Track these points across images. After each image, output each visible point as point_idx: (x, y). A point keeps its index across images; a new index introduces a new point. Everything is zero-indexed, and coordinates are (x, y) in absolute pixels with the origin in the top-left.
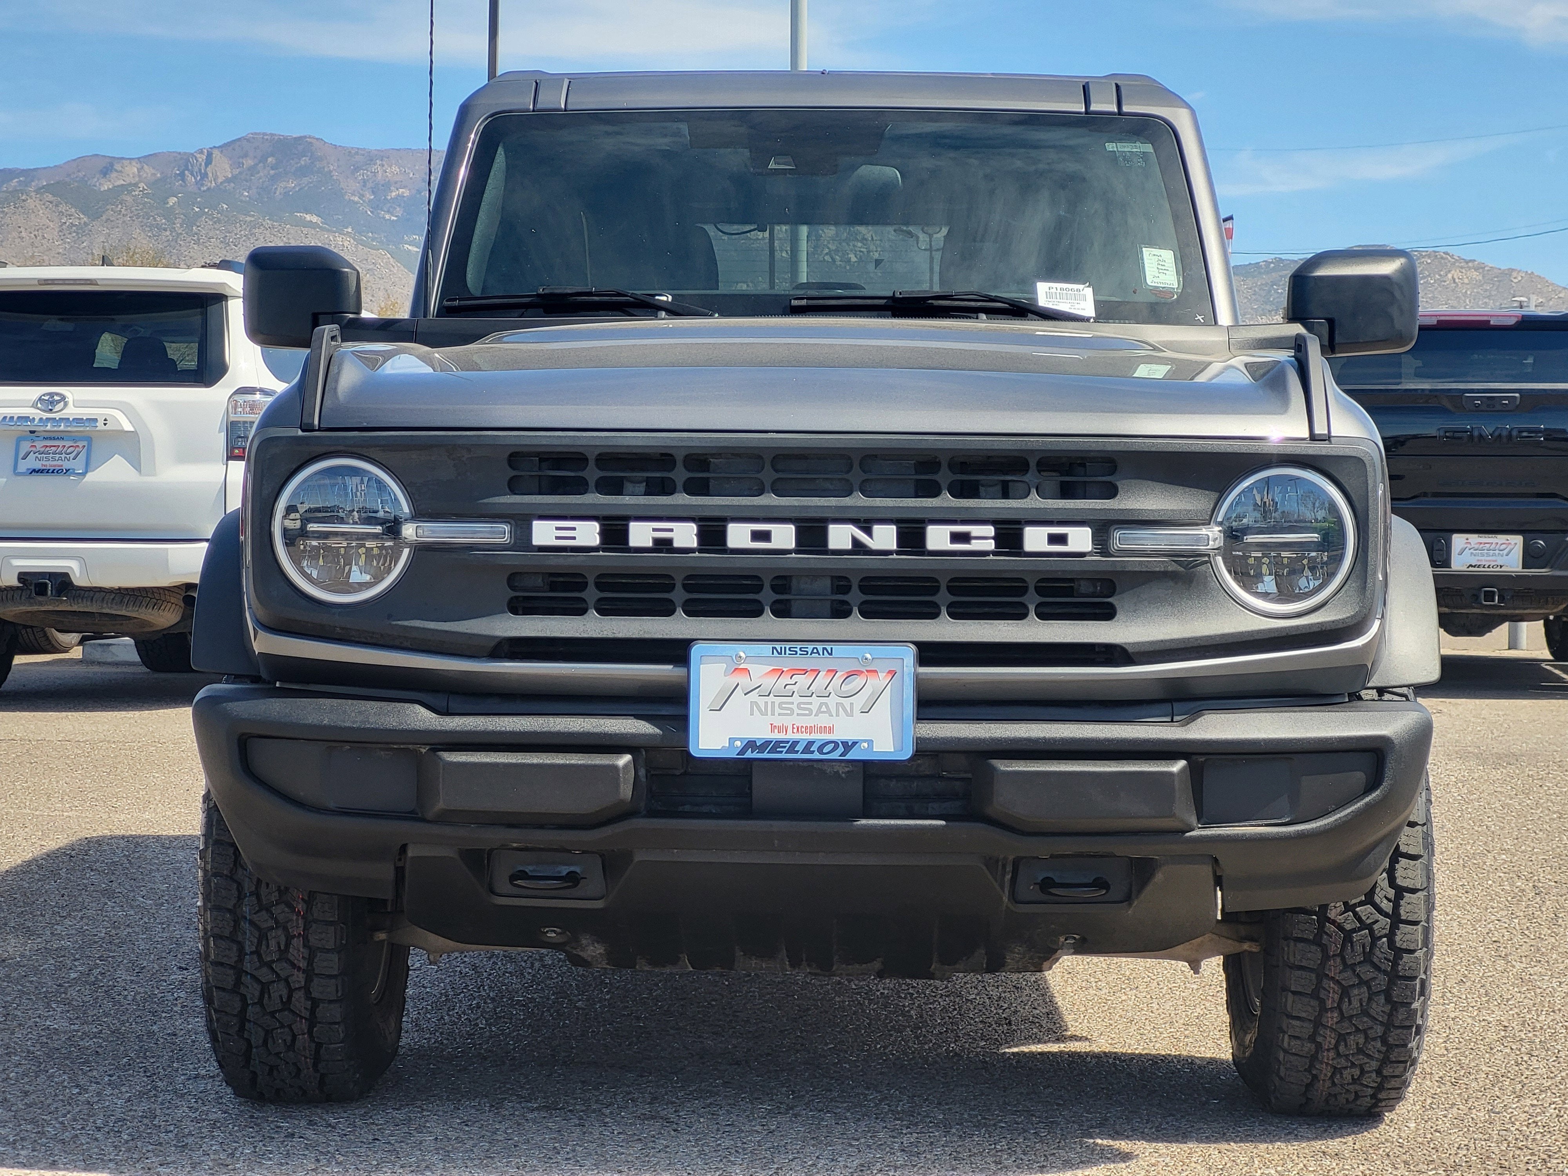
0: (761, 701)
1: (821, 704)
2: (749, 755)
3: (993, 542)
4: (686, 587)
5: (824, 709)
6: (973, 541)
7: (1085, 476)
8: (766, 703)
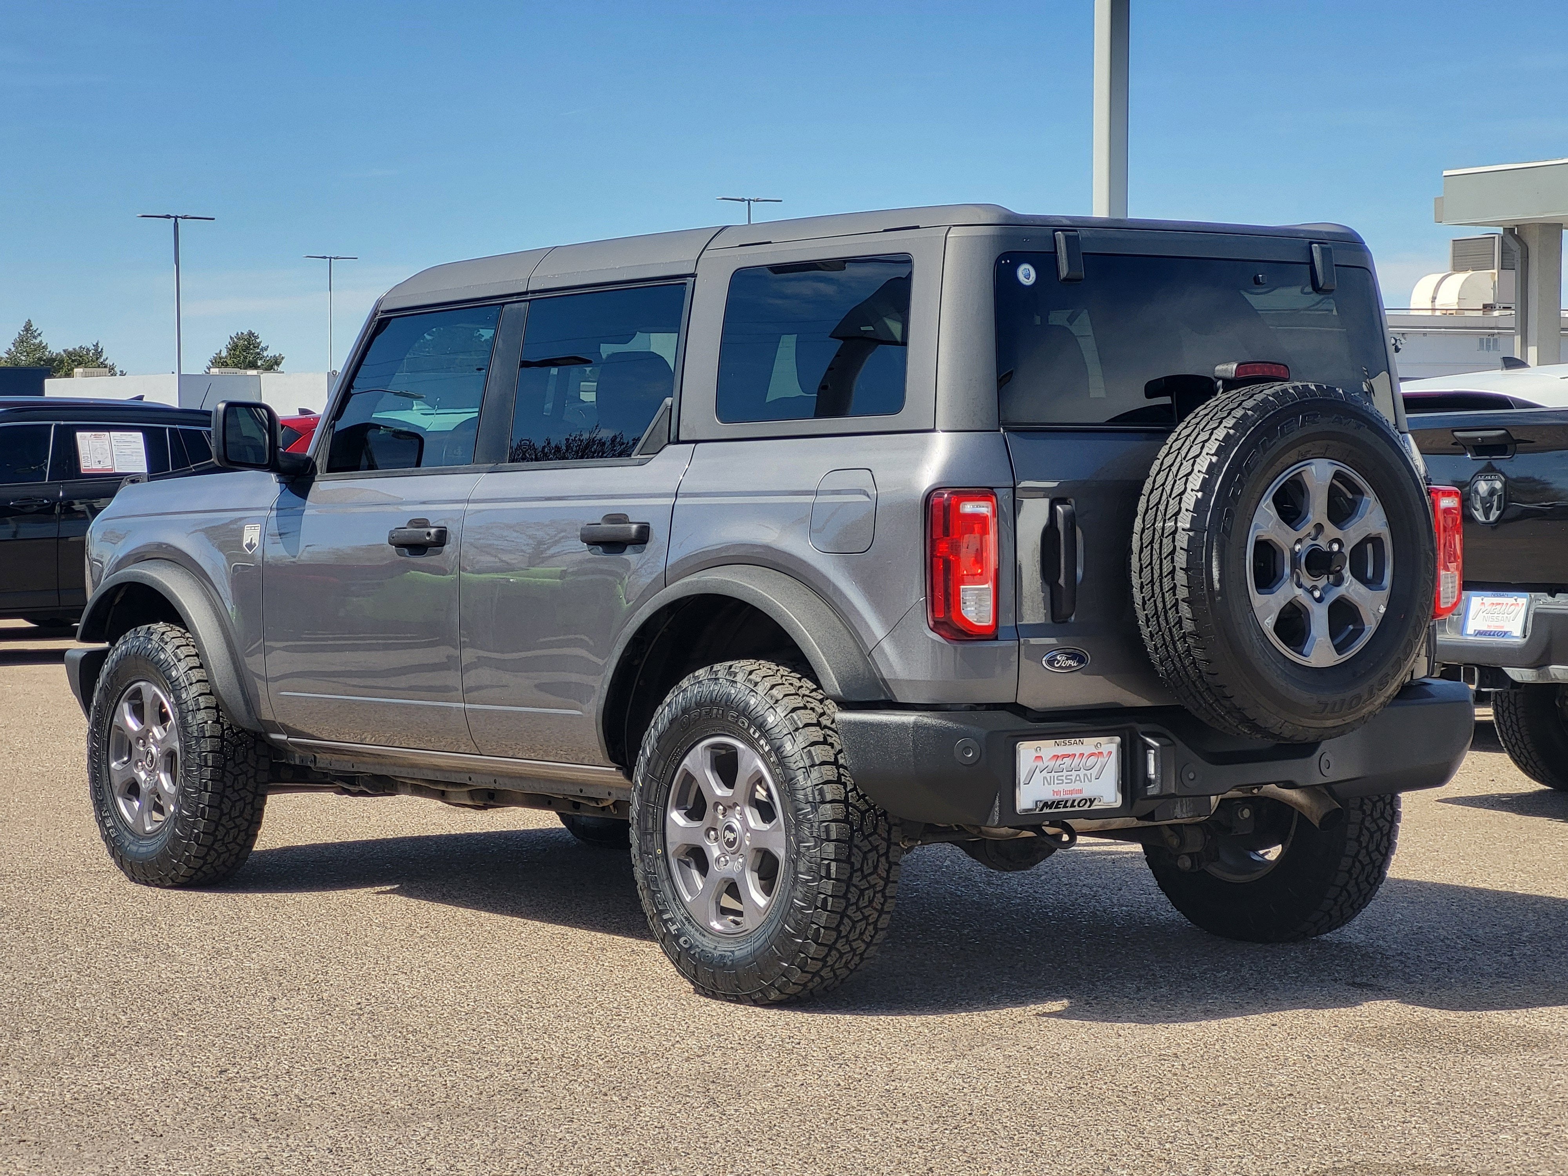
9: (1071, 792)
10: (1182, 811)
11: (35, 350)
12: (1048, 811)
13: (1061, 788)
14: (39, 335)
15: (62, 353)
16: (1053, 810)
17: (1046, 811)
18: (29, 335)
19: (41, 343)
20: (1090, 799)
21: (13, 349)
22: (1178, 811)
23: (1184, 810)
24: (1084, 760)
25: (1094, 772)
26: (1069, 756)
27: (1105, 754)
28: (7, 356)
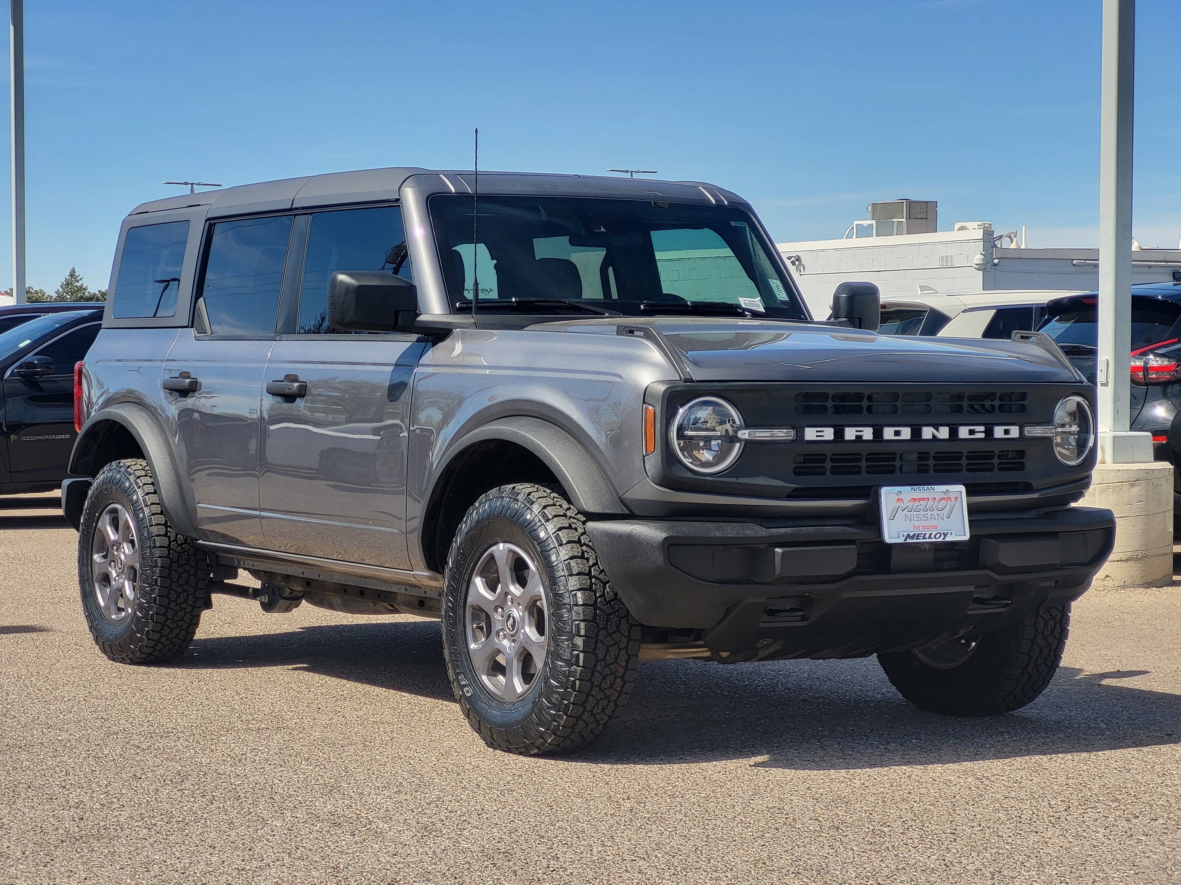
0: (909, 514)
1: (932, 514)
2: (908, 541)
3: (984, 434)
4: (867, 460)
5: (933, 517)
6: (976, 434)
7: (1010, 401)
8: (911, 515)
11: (78, 291)
14: (81, 279)
15: (97, 293)
18: (73, 279)
19: (82, 285)
21: (61, 290)
28: (56, 295)
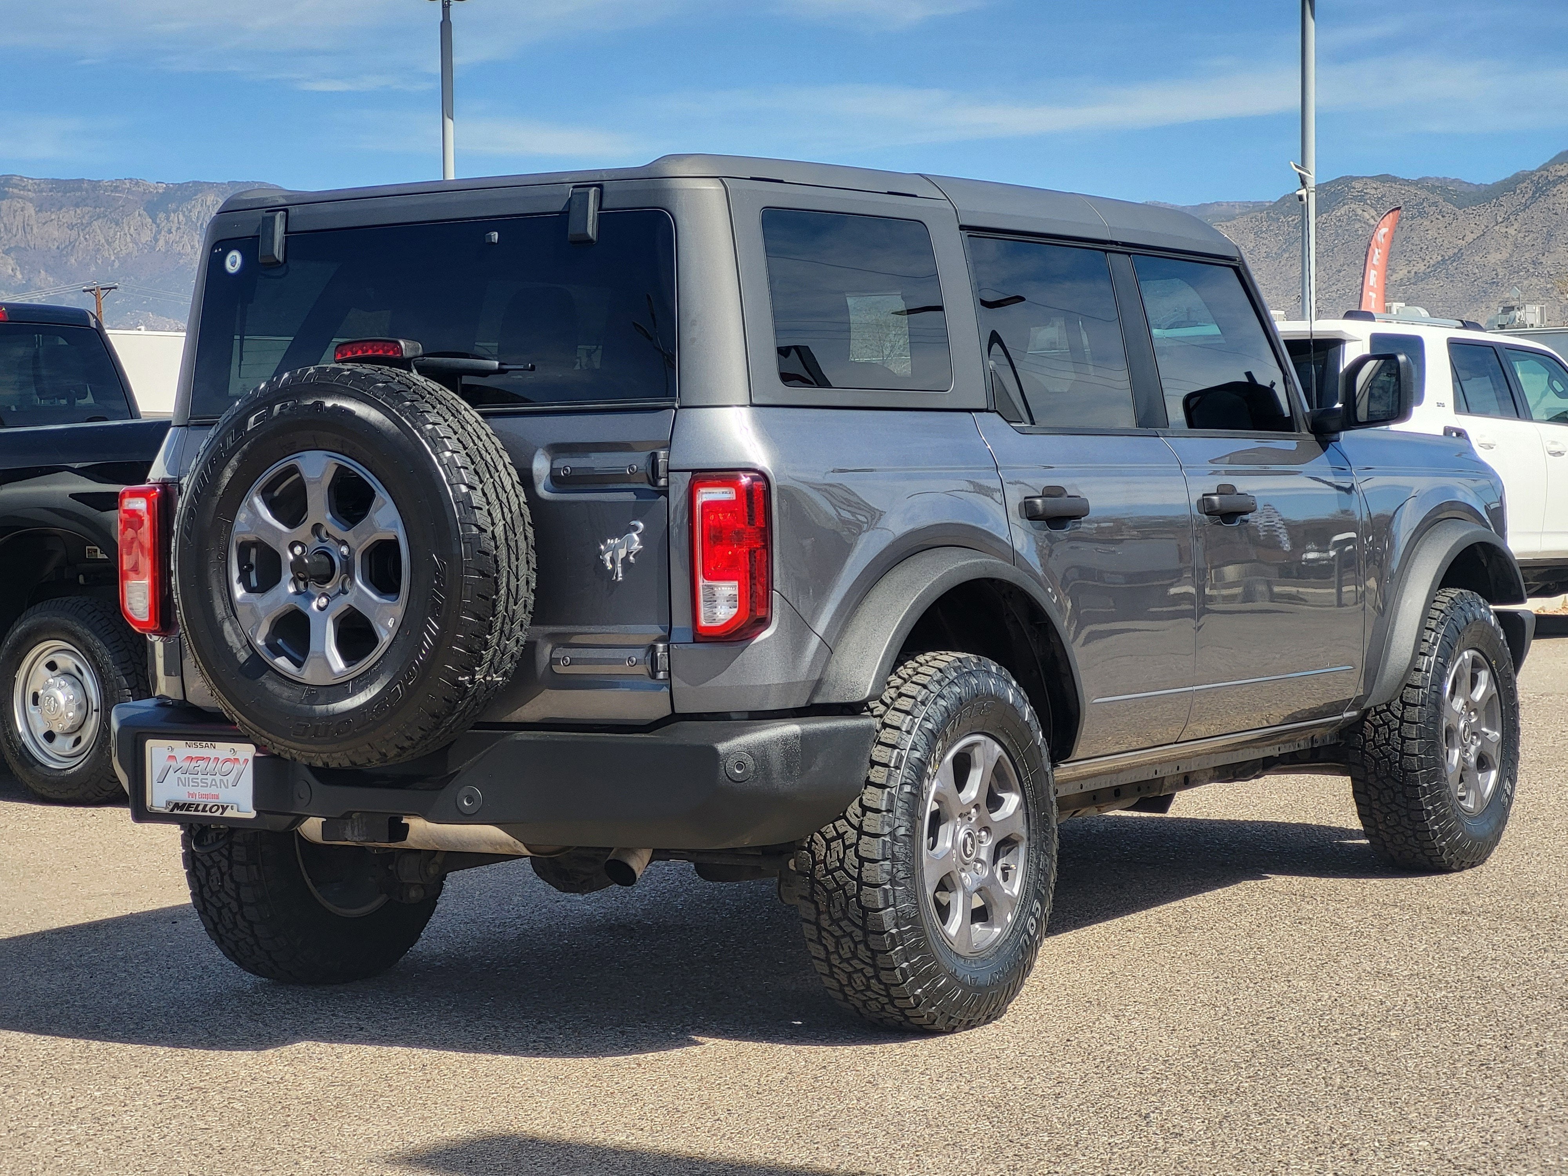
9: (207, 796)
10: (353, 833)
12: (179, 812)
13: (196, 790)
16: (183, 812)
17: (176, 812)
20: (222, 806)
22: (348, 833)
23: (356, 833)
24: (219, 765)
25: (231, 778)
26: (204, 759)
27: (241, 761)
